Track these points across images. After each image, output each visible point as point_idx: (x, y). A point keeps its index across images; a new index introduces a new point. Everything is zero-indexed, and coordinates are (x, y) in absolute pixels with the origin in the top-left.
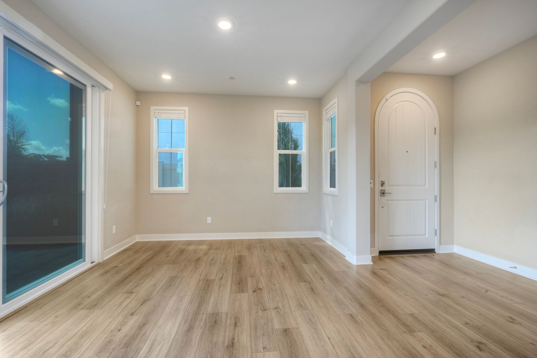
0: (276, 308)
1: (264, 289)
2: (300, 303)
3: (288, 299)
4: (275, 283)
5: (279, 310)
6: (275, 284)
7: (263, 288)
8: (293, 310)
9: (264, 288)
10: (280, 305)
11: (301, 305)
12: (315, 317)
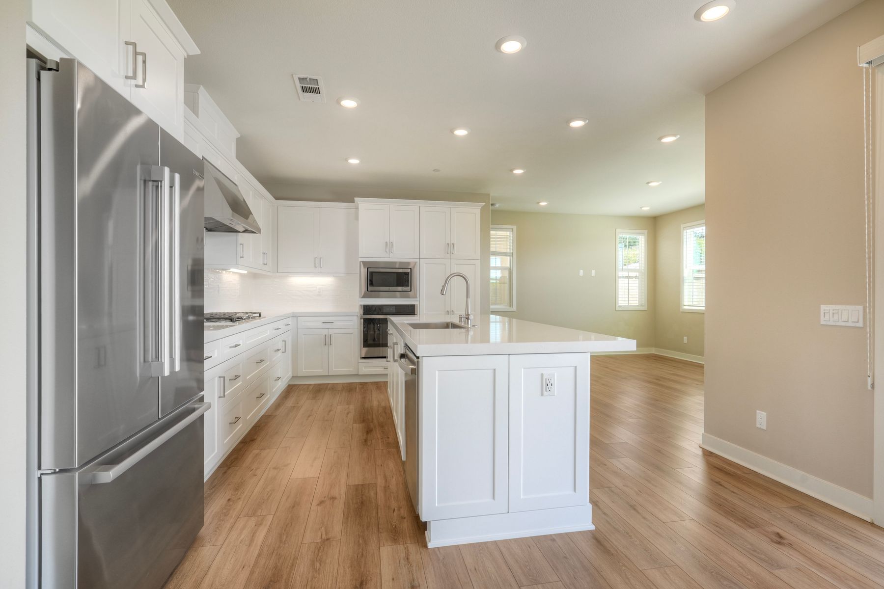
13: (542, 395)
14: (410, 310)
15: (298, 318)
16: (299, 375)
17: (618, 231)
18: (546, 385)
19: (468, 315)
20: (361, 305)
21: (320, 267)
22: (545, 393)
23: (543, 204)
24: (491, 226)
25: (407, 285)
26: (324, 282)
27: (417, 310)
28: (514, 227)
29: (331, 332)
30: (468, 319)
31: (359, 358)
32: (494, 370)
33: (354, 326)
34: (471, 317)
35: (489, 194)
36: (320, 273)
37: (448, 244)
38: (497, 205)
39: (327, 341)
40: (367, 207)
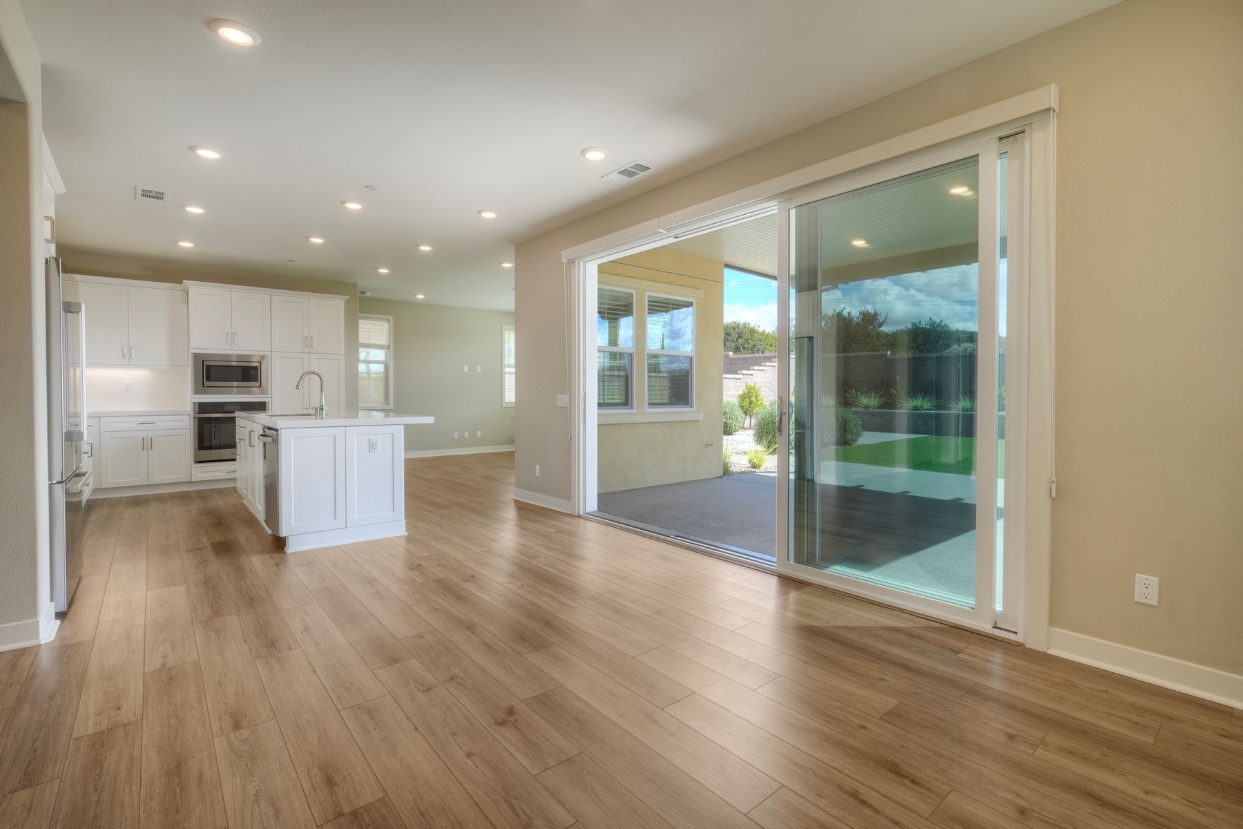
0: (429, 689)
1: (489, 726)
2: (373, 719)
3: (408, 718)
4: (469, 762)
5: (421, 688)
6: (469, 755)
7: (498, 728)
8: (388, 697)
9: (496, 732)
10: (422, 698)
11: (369, 713)
12: (334, 697)
13: (370, 452)
14: (261, 407)
15: (102, 418)
16: (103, 487)
17: (504, 327)
18: (372, 446)
19: (322, 406)
20: (194, 403)
21: (130, 357)
22: (371, 451)
23: (420, 297)
24: (359, 315)
25: (256, 380)
26: (135, 376)
27: (269, 406)
28: (391, 318)
29: (150, 434)
30: (322, 409)
31: (193, 462)
32: (335, 437)
33: (185, 427)
34: (325, 407)
35: (356, 284)
36: (129, 366)
37: (306, 337)
38: (368, 294)
39: (147, 445)
40: (199, 292)
